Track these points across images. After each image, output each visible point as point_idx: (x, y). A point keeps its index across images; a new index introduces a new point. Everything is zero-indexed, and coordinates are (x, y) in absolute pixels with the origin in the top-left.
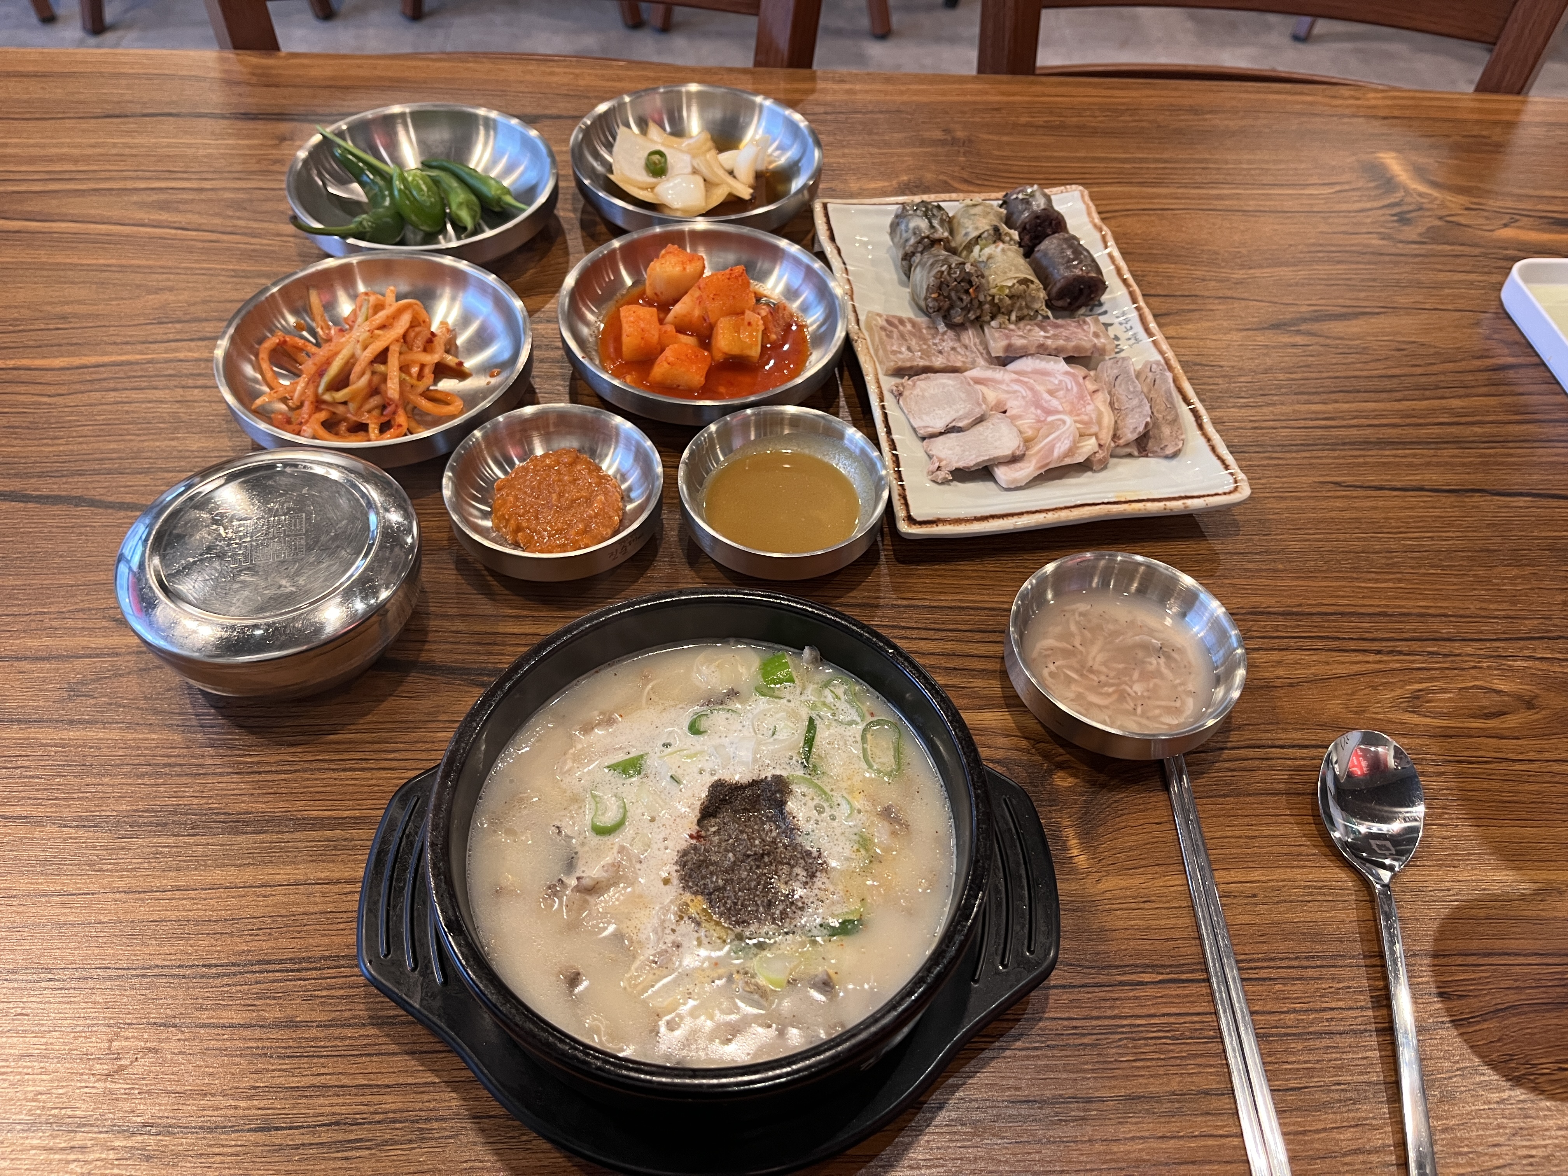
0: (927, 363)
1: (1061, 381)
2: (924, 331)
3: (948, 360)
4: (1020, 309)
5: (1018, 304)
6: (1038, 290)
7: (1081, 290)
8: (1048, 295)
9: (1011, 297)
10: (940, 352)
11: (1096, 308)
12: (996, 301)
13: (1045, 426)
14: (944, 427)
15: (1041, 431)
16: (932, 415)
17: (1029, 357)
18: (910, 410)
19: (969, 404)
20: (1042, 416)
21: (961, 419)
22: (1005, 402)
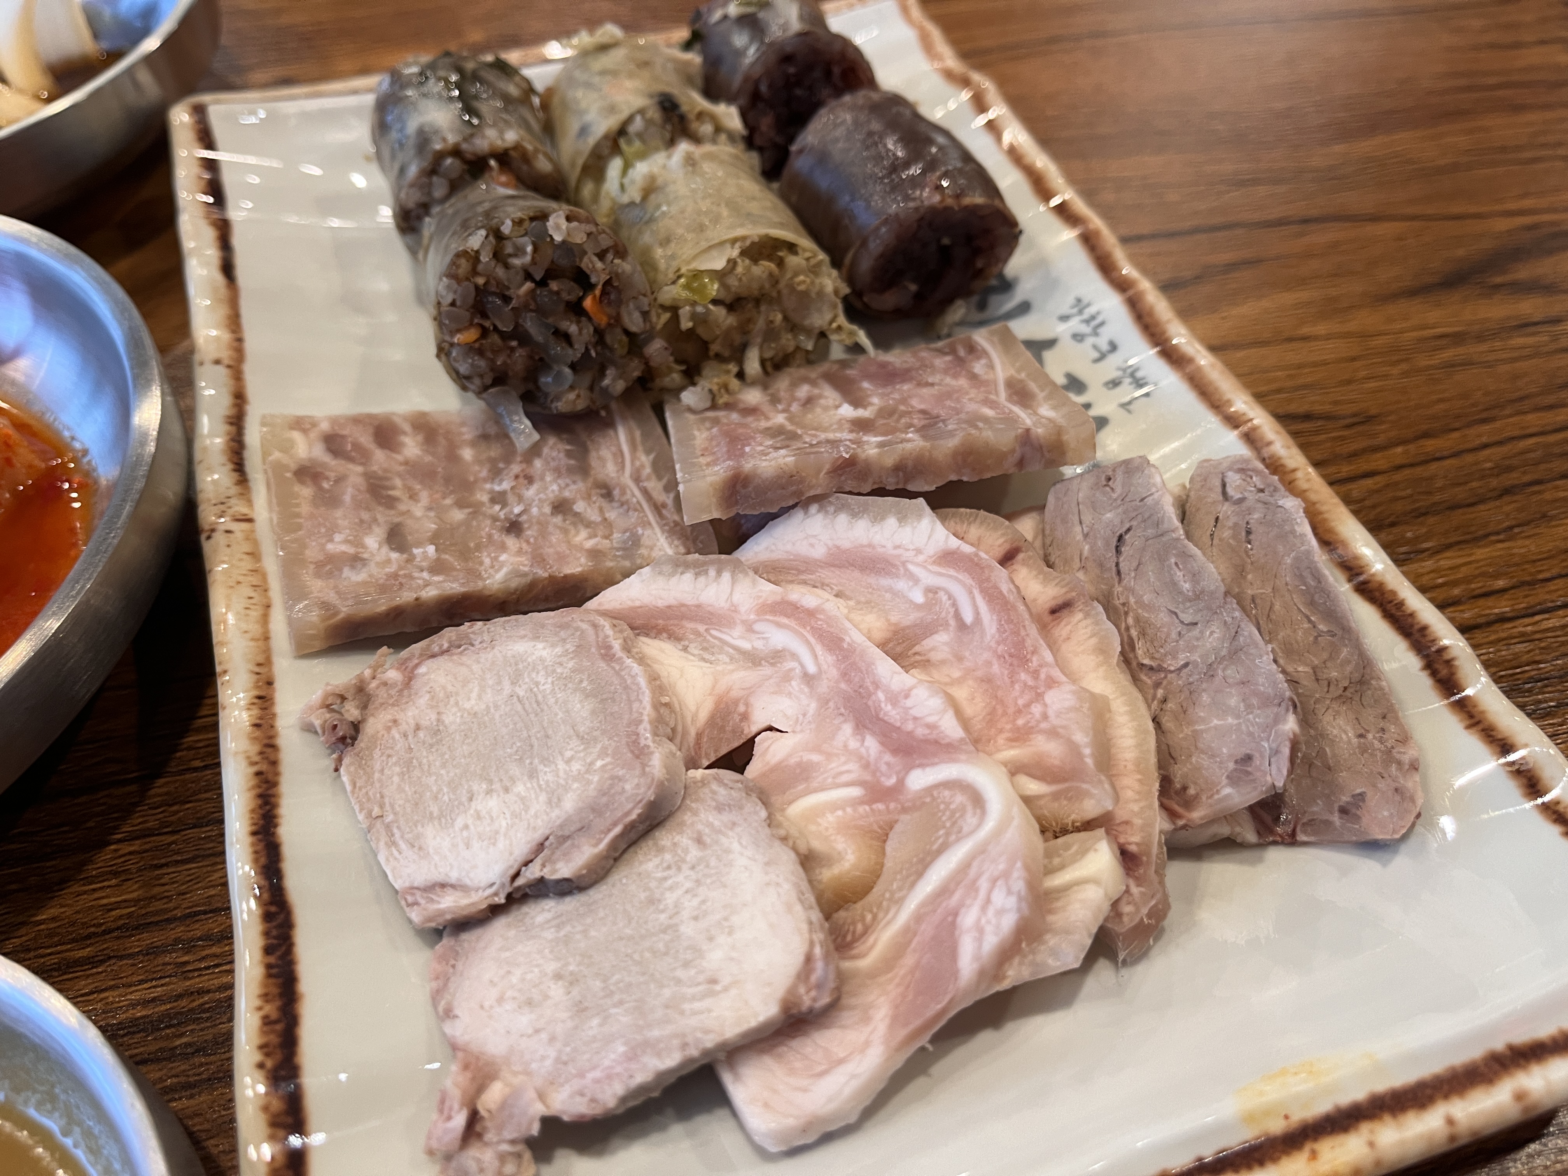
0: (454, 587)
1: (931, 591)
2: (467, 454)
4: (770, 334)
5: (761, 324)
6: (814, 270)
7: (945, 253)
8: (850, 280)
9: (733, 304)
10: (514, 527)
11: (994, 299)
12: (686, 324)
13: (905, 818)
14: (503, 885)
15: (889, 847)
16: (460, 822)
17: (814, 508)
18: (376, 811)
19: (603, 754)
20: (884, 768)
21: (566, 838)
22: (742, 708)
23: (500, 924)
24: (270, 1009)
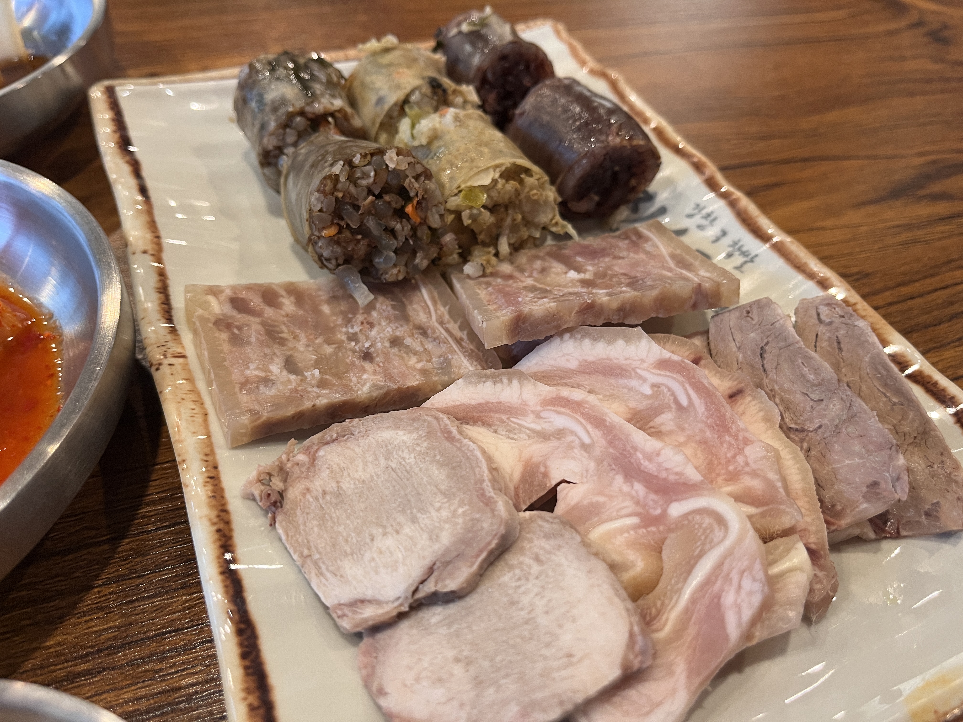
0: (338, 397)
1: (655, 386)
2: (326, 309)
3: (388, 376)
4: (514, 228)
5: (509, 221)
6: (542, 186)
8: (562, 192)
9: (493, 208)
10: (367, 356)
11: (642, 206)
12: (467, 221)
13: (672, 536)
14: (406, 598)
15: (664, 555)
16: (368, 556)
17: (567, 336)
18: (306, 552)
19: (462, 504)
20: (651, 503)
21: (448, 563)
22: (542, 469)
23: (404, 626)
24: (253, 699)
